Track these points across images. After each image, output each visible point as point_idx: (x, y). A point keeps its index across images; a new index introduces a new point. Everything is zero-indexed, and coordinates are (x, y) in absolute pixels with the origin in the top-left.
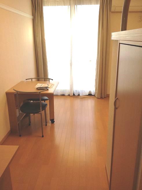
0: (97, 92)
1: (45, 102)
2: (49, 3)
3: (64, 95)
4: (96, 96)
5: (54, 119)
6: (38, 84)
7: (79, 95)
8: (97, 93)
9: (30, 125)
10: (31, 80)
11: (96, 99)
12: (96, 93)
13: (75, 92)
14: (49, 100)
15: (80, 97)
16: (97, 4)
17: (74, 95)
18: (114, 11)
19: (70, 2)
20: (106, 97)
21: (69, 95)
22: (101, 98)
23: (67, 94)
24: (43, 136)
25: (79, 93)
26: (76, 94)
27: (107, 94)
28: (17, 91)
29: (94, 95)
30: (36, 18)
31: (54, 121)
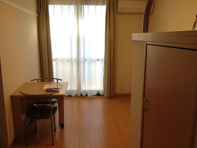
0: (106, 91)
1: (53, 105)
2: (55, 2)
3: (70, 96)
4: (105, 95)
5: (63, 124)
6: (46, 85)
7: (87, 95)
8: (106, 93)
9: (36, 131)
10: (36, 81)
11: (105, 99)
12: (104, 92)
13: (82, 92)
14: (58, 103)
15: (88, 97)
16: (104, 5)
17: (81, 95)
18: (120, 12)
19: (77, 2)
20: (115, 97)
21: (76, 96)
22: (110, 98)
23: (74, 95)
24: (53, 144)
25: (87, 93)
26: (84, 95)
27: (116, 94)
28: (24, 94)
29: (103, 95)
30: (41, 17)
31: (64, 126)
